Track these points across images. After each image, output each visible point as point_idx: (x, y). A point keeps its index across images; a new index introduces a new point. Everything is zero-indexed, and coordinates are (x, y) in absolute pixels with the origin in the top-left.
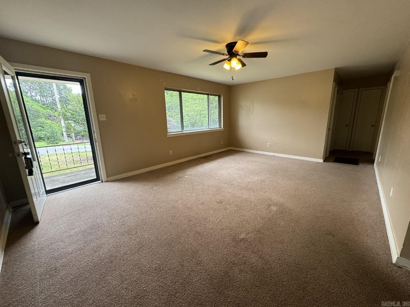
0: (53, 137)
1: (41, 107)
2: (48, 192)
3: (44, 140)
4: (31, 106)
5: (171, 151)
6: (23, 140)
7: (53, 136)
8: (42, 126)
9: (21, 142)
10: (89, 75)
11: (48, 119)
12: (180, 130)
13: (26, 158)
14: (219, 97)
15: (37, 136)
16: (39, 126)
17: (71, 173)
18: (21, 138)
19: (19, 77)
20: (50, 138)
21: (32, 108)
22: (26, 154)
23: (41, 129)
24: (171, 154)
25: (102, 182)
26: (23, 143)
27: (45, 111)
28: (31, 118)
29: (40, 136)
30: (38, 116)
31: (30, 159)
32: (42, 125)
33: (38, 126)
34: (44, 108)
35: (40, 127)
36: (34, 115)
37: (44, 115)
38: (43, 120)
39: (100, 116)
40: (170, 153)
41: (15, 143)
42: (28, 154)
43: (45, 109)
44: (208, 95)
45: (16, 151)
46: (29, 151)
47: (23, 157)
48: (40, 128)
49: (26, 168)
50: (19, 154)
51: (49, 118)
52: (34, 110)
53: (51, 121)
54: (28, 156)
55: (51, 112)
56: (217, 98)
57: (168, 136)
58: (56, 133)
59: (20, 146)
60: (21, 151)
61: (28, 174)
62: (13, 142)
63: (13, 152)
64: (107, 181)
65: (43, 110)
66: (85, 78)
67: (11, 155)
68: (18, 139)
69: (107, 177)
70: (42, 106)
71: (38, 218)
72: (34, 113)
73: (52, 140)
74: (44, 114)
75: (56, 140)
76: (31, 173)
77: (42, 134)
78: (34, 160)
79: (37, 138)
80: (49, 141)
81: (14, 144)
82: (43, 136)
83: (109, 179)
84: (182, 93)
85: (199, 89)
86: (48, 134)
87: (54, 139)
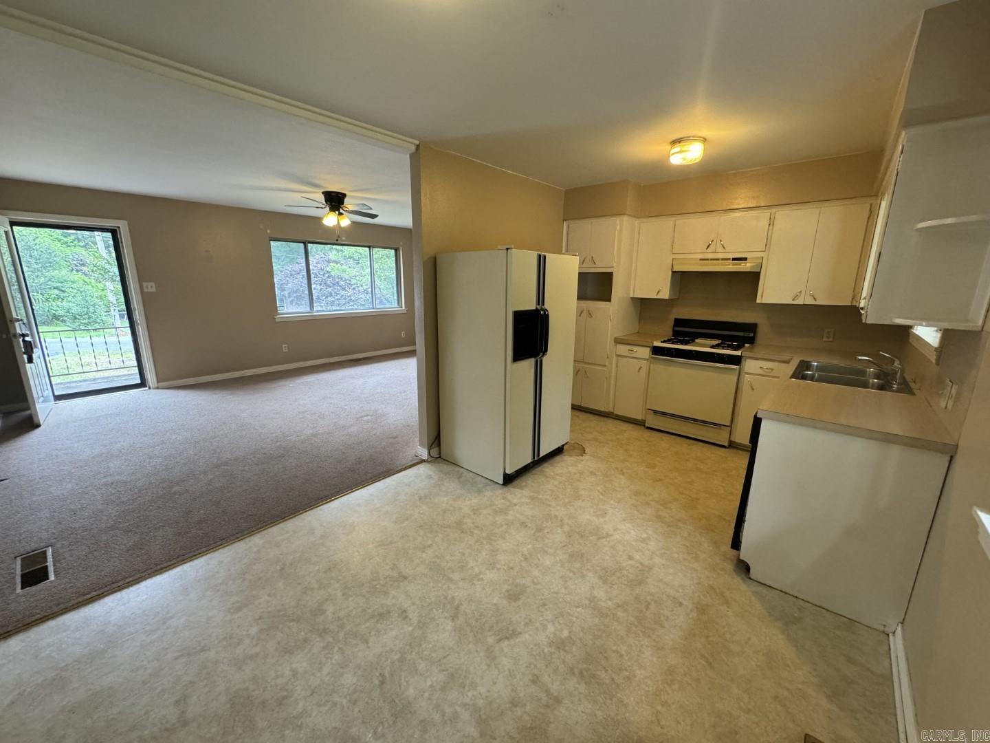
0: (87, 316)
1: (59, 241)
2: (58, 398)
3: (65, 321)
4: (34, 240)
5: (286, 345)
6: (20, 318)
7: (87, 314)
8: (61, 288)
9: (18, 320)
10: (126, 222)
11: (77, 271)
12: (308, 309)
13: (24, 341)
14: (396, 250)
15: (48, 311)
16: (55, 288)
17: (104, 378)
18: (17, 315)
19: (14, 227)
20: (77, 317)
21: (36, 244)
22: (24, 335)
23: (57, 295)
24: (284, 351)
25: (150, 388)
26: (20, 322)
27: (68, 251)
28: (35, 269)
29: (54, 312)
30: (50, 263)
31: (30, 342)
32: (62, 285)
33: (51, 288)
34: (66, 243)
35: (56, 290)
36: (41, 261)
37: (66, 261)
38: (64, 272)
39: (145, 284)
40: (284, 349)
41: (11, 321)
42: (27, 335)
43: (69, 246)
44: (369, 247)
45: (12, 331)
46: (28, 332)
47: (21, 340)
48: (56, 292)
49: (24, 353)
50: (15, 335)
51: (78, 268)
52: (42, 249)
53: (83, 276)
54: (27, 339)
55: (84, 253)
56: (393, 252)
57: (277, 320)
58: (94, 306)
59: (17, 324)
60: (19, 331)
61: (26, 361)
62: (8, 320)
63: (8, 332)
64: (158, 388)
65: (64, 248)
66: (119, 227)
67: (4, 336)
68: (15, 316)
69: (158, 382)
70: (62, 238)
71: (39, 420)
72: (40, 255)
73: (84, 321)
74: (67, 259)
75: (93, 321)
76: (30, 360)
77: (59, 308)
78: (36, 347)
79: (47, 316)
80: (77, 324)
81: (9, 323)
82: (61, 313)
83: (161, 384)
84: (310, 246)
85: (344, 238)
86: (75, 310)
87: (89, 319)
